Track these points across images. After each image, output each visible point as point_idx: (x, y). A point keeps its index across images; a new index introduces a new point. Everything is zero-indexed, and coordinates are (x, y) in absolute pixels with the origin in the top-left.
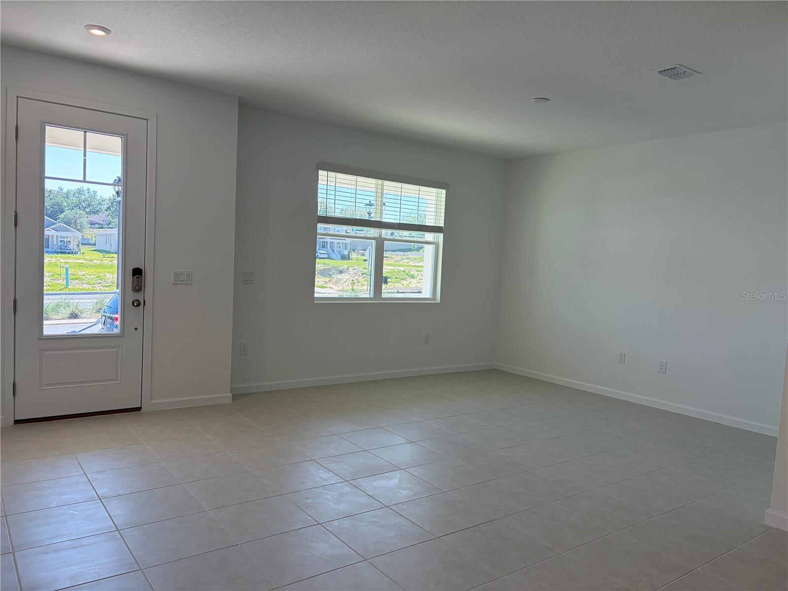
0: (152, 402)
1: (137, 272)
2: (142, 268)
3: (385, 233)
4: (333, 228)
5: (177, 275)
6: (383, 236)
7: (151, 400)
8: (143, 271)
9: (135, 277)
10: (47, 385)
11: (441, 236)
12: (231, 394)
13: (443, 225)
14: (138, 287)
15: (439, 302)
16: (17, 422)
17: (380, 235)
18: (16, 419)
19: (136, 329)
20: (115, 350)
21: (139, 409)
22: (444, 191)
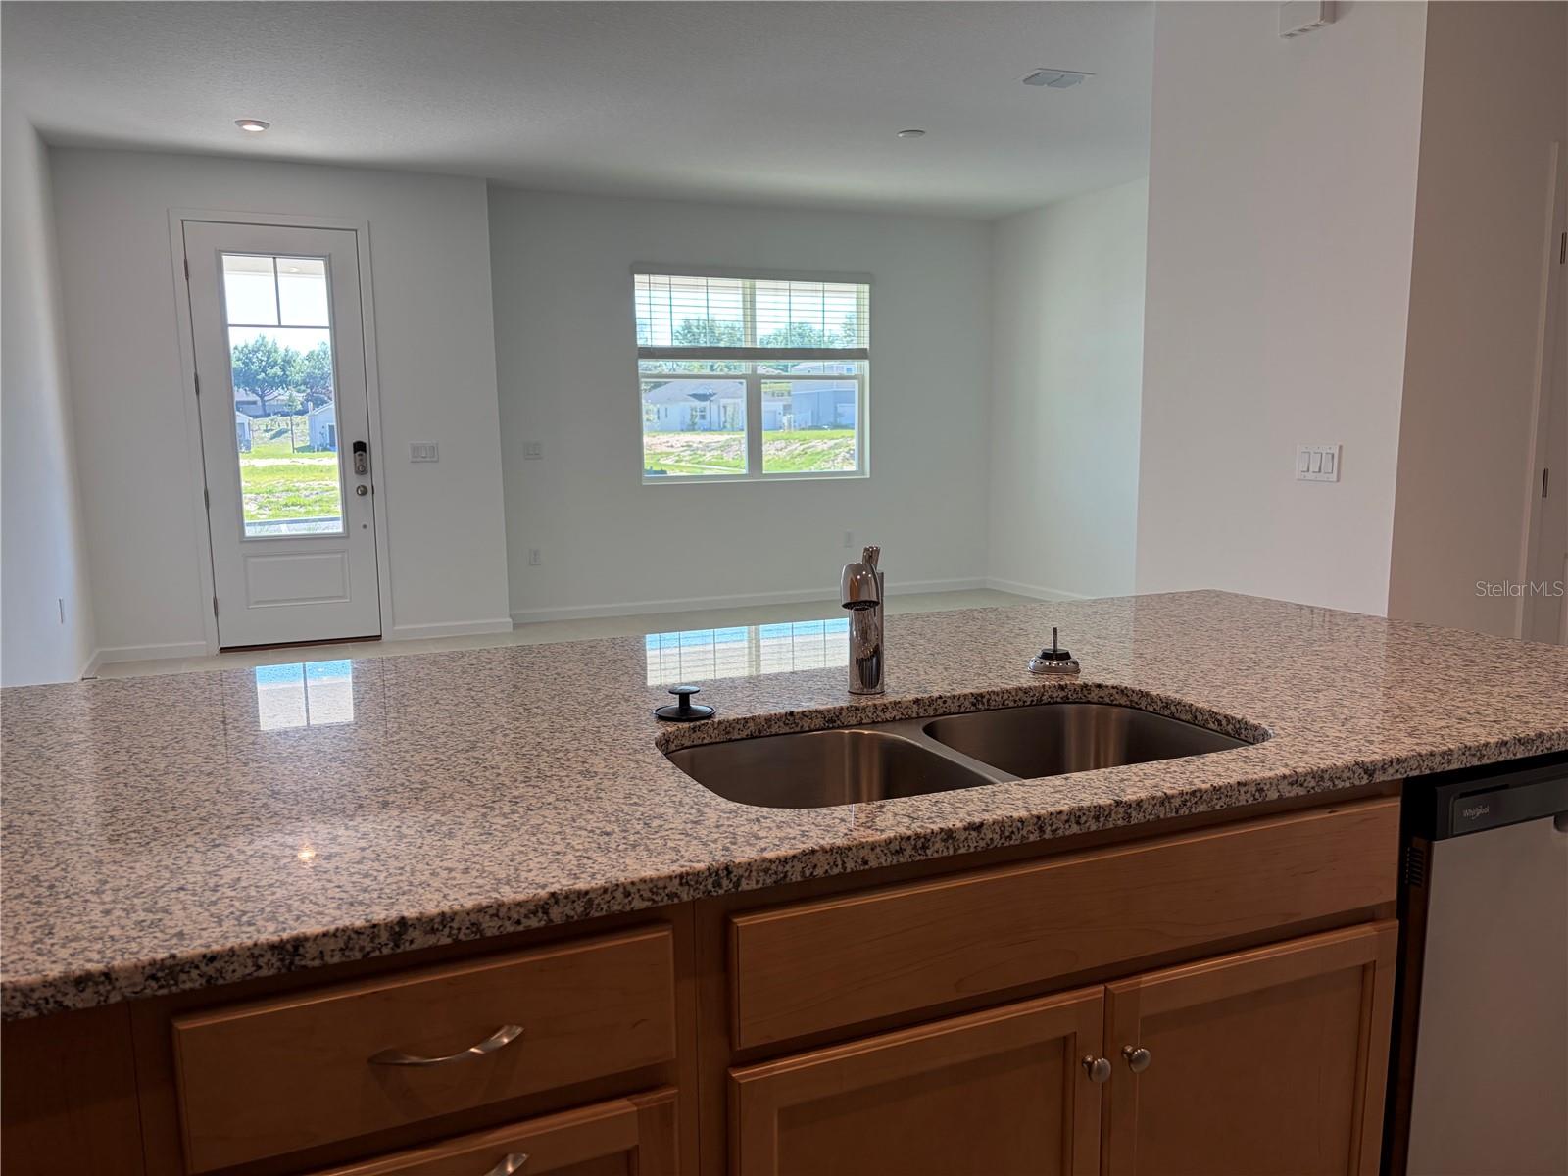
0: (396, 628)
1: (360, 447)
2: (367, 442)
3: (763, 367)
4: (666, 366)
5: (415, 449)
6: (758, 372)
7: (394, 624)
8: (367, 447)
9: (358, 453)
10: (257, 602)
11: (866, 363)
12: (510, 620)
13: (867, 346)
14: (362, 469)
15: (868, 477)
16: (223, 650)
17: (754, 370)
18: (222, 646)
19: (365, 527)
20: (339, 556)
21: (378, 638)
22: (867, 288)
